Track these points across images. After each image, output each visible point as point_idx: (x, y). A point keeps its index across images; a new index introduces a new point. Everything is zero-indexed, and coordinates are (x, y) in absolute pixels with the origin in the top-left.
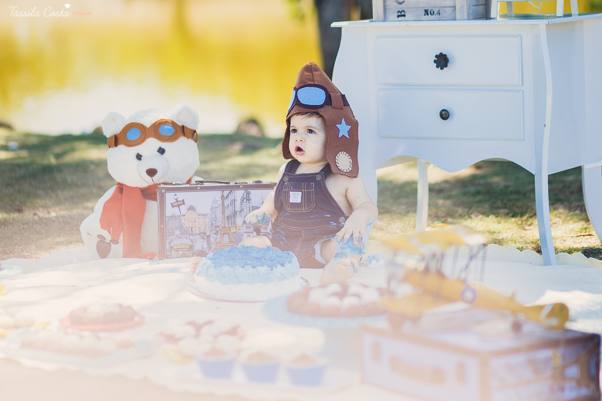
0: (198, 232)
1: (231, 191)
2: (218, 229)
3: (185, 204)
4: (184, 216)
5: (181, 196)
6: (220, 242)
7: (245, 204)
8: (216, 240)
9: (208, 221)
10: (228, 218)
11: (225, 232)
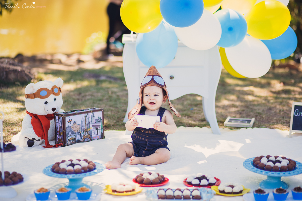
0: (77, 132)
1: (88, 114)
2: (84, 130)
3: (72, 121)
4: (72, 126)
5: (71, 117)
6: (85, 135)
7: (92, 118)
8: (83, 134)
9: (80, 127)
10: (87, 125)
11: (86, 131)
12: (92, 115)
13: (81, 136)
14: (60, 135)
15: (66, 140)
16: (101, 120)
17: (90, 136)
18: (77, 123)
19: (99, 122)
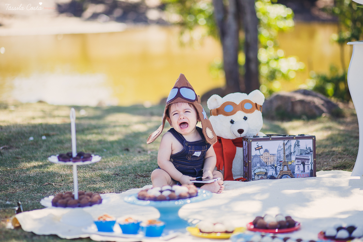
0: (270, 165)
1: (289, 140)
2: (281, 163)
3: (262, 148)
4: (262, 155)
5: (260, 143)
6: (282, 171)
7: (296, 148)
8: (280, 169)
9: (276, 158)
10: (287, 156)
11: (285, 164)
12: (296, 143)
13: (276, 170)
14: (246, 167)
15: (251, 174)
16: (311, 151)
17: (291, 172)
18: (271, 152)
19: (307, 153)
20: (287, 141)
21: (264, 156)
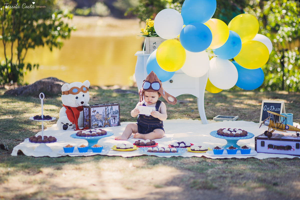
0: (99, 120)
3: (96, 111)
6: (105, 123)
9: (102, 116)
10: (107, 115)
11: (106, 119)
12: (111, 108)
13: (102, 123)
14: (86, 122)
15: (91, 125)
16: (118, 112)
17: (109, 123)
19: (116, 113)
20: (107, 107)
21: (96, 115)
